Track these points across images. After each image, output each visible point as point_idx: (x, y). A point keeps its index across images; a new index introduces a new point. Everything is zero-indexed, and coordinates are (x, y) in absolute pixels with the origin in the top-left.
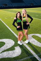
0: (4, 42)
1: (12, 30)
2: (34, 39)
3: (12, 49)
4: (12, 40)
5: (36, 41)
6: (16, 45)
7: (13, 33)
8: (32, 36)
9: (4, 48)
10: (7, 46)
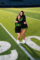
1: (8, 31)
3: (8, 52)
4: (9, 43)
5: (35, 44)
6: (12, 48)
7: (10, 34)
8: (30, 39)
10: (2, 50)
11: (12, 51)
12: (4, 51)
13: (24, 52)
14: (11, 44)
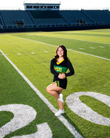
0: (12, 111)
2: (84, 105)
3: (30, 129)
4: (32, 108)
5: (89, 110)
6: (38, 120)
7: (35, 89)
8: (80, 97)
9: (9, 127)
10: (17, 123)
11: (39, 126)
12: (21, 126)
13: (65, 127)
14: (37, 111)
